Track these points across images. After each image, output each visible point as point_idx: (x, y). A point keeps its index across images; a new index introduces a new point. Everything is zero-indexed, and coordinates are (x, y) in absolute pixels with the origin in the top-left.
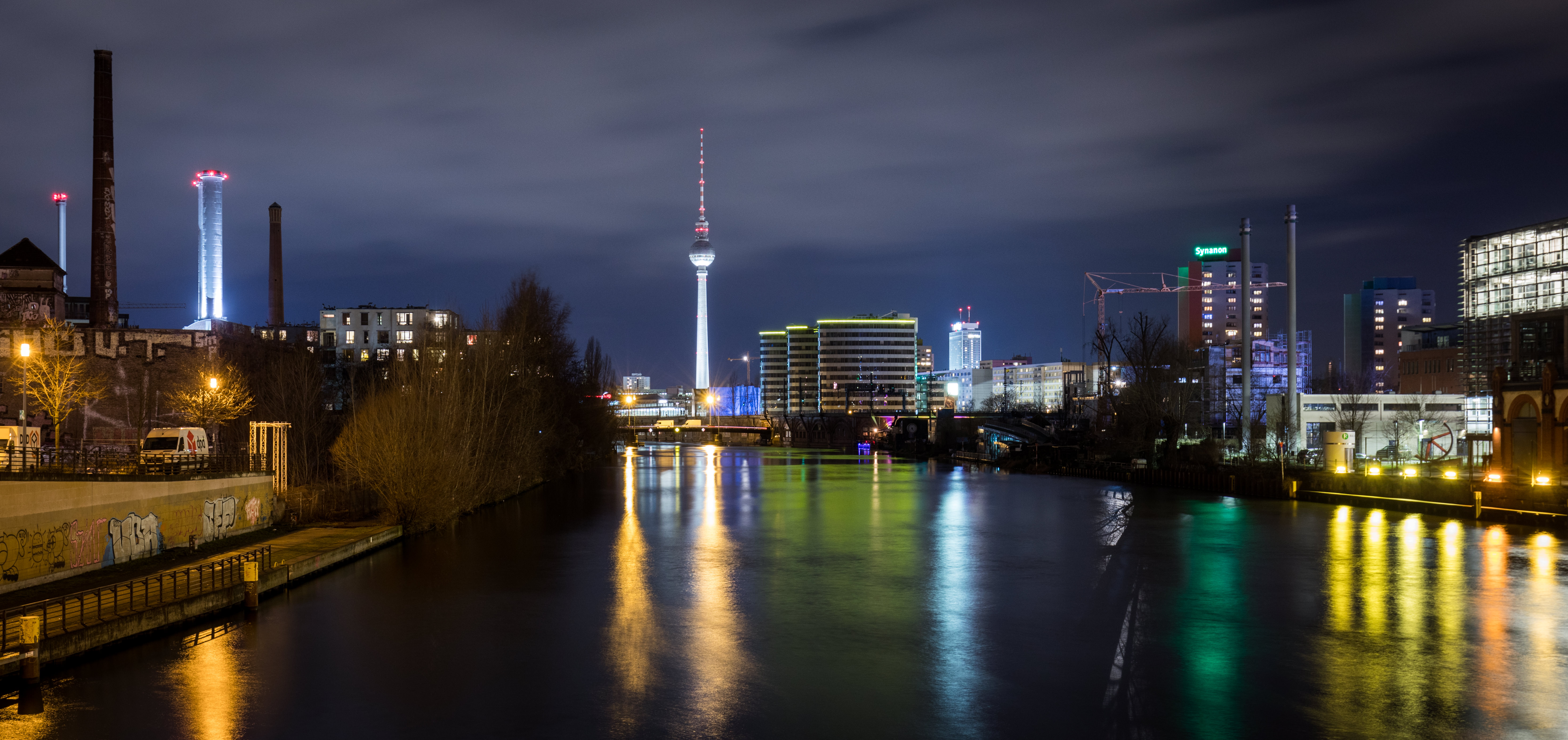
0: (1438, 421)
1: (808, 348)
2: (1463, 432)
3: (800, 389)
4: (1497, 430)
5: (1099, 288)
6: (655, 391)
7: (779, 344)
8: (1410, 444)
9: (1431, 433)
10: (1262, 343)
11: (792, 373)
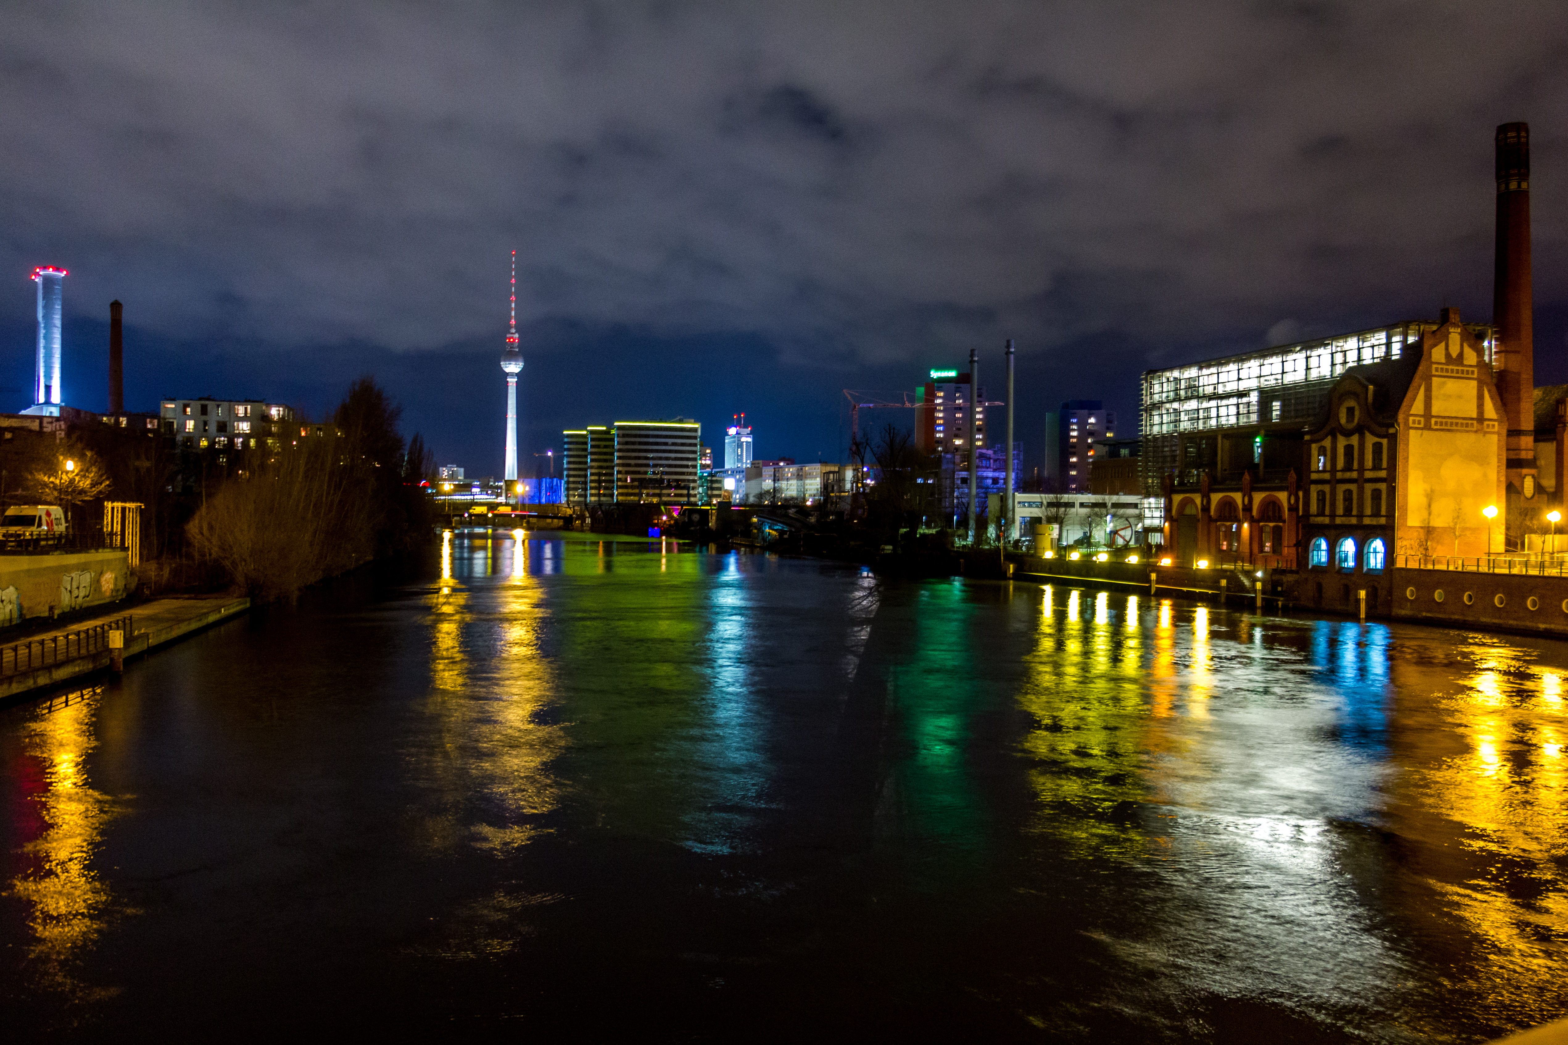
0: (1121, 517)
1: (606, 447)
2: (1140, 525)
3: (599, 482)
4: (1167, 524)
5: (853, 402)
6: (468, 481)
7: (580, 441)
8: (1099, 535)
9: (1115, 527)
10: (984, 451)
11: (592, 467)
